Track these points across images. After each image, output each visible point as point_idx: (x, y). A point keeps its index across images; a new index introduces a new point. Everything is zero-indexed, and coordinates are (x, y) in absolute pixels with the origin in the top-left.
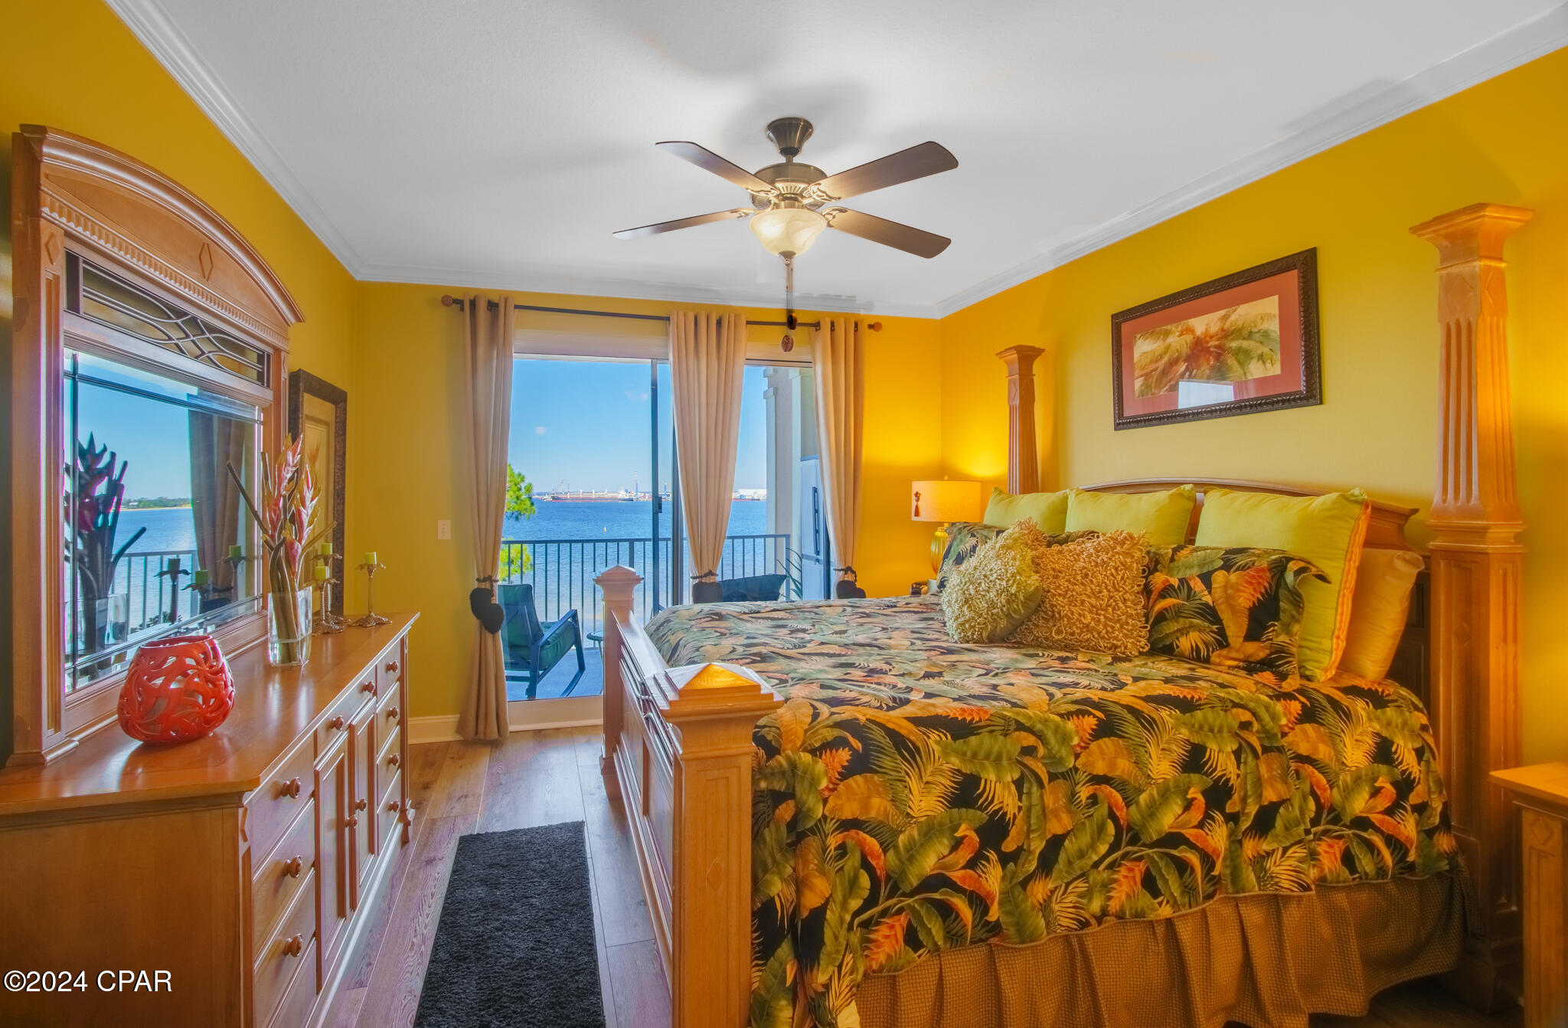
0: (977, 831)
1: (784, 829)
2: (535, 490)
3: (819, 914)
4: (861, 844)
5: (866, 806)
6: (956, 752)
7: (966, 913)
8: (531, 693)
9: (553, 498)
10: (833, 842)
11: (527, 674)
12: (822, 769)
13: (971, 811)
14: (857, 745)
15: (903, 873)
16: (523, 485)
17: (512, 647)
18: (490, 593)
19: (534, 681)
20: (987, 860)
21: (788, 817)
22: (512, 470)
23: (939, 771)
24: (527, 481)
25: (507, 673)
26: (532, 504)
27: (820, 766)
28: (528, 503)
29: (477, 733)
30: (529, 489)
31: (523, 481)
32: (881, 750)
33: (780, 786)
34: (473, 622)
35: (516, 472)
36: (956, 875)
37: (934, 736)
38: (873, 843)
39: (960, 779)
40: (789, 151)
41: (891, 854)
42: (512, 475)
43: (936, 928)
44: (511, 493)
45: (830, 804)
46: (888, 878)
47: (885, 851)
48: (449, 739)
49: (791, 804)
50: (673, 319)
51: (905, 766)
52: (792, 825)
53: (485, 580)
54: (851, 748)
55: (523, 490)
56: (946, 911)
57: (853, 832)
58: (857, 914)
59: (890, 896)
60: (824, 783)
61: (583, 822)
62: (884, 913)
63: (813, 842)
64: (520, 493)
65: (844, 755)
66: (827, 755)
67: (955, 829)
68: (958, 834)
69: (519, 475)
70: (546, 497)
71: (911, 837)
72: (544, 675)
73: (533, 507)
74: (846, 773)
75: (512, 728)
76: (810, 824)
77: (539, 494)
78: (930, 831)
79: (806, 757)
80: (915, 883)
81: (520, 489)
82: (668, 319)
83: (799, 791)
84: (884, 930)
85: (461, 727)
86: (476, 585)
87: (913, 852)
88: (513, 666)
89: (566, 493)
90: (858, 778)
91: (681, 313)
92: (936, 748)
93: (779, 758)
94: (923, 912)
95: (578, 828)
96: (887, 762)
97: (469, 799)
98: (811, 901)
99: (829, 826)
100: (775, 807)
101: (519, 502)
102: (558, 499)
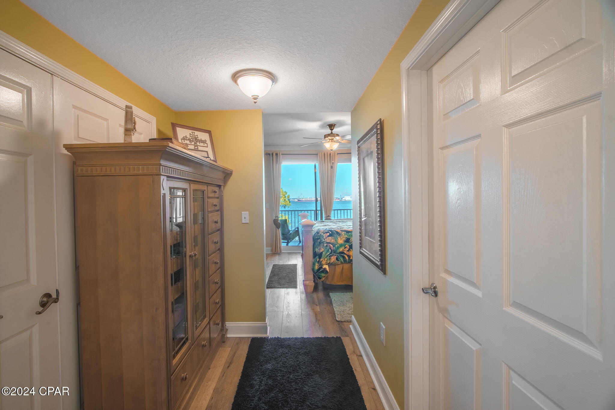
0: (349, 246)
1: (318, 243)
2: (291, 197)
3: (322, 253)
4: (330, 246)
5: (331, 241)
6: (347, 235)
7: (347, 258)
8: (287, 245)
9: (298, 200)
10: (325, 245)
11: (286, 241)
12: (325, 236)
13: (348, 243)
14: (331, 233)
15: (336, 250)
16: (286, 195)
17: (283, 234)
18: (278, 220)
19: (288, 243)
20: (350, 250)
21: (319, 241)
22: (283, 190)
23: (344, 237)
24: (288, 194)
25: (282, 241)
26: (290, 202)
27: (324, 235)
28: (288, 202)
29: (275, 251)
30: (289, 196)
31: (286, 194)
32: (334, 234)
33: (319, 237)
34: (274, 226)
35: (284, 190)
36: (345, 252)
37: (343, 232)
38: (332, 246)
39: (347, 238)
40: (332, 130)
41: (334, 248)
42: (283, 192)
43: (342, 259)
44: (283, 198)
45: (326, 240)
46: (334, 251)
47: (333, 247)
48: (269, 253)
49: (320, 240)
50: (319, 154)
51: (338, 236)
52: (319, 242)
53: (276, 217)
54: (330, 233)
55: (287, 197)
56: (344, 257)
57: (328, 244)
58: (329, 255)
59: (334, 253)
60: (325, 237)
61: (297, 264)
62: (333, 255)
63: (322, 244)
64: (286, 198)
65: (328, 234)
66: (326, 234)
67: (345, 245)
68: (346, 246)
69: (285, 192)
70: (296, 200)
71: (338, 246)
72: (290, 242)
73: (290, 203)
74: (328, 236)
75: (283, 252)
76: (322, 242)
77: (293, 199)
78: (341, 245)
79: (323, 234)
80: (338, 252)
81: (285, 197)
82: (317, 154)
83: (321, 238)
84: (333, 257)
85: (272, 250)
86: (275, 218)
87: (338, 248)
88: (283, 239)
89: (303, 198)
90: (330, 237)
91: (320, 153)
92: (343, 234)
93: (319, 234)
94: (339, 256)
95: (296, 265)
96: (335, 235)
97: (275, 261)
98: (321, 251)
99: (325, 243)
100: (318, 240)
101: (285, 201)
102: (300, 200)
